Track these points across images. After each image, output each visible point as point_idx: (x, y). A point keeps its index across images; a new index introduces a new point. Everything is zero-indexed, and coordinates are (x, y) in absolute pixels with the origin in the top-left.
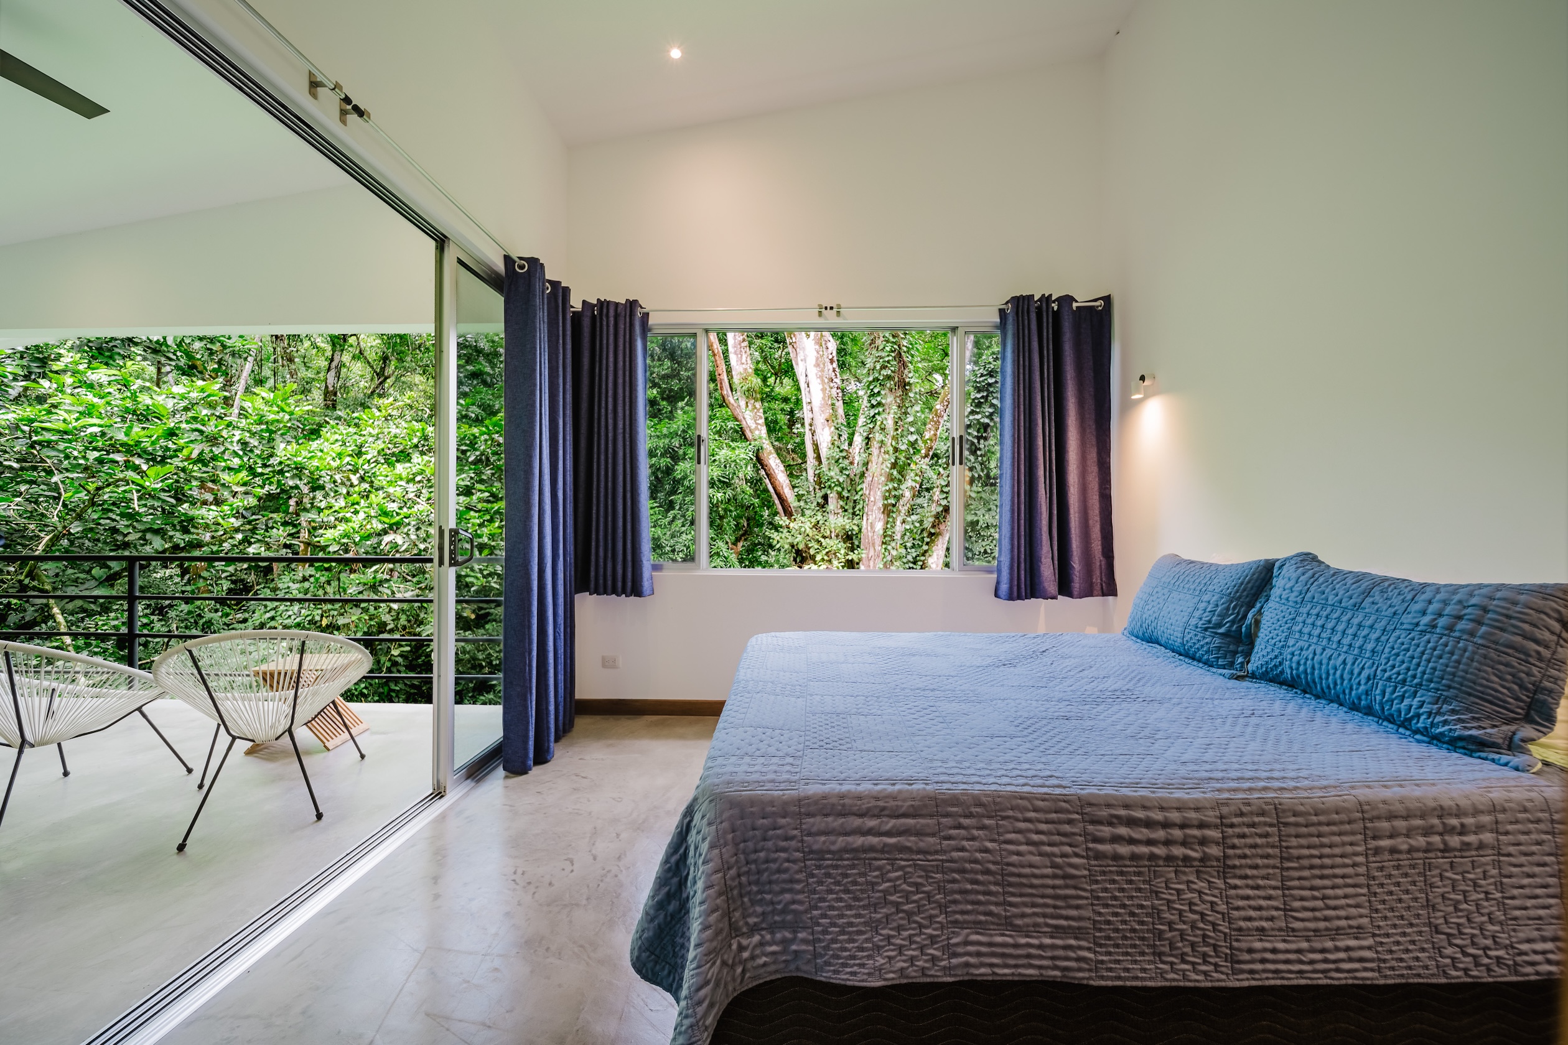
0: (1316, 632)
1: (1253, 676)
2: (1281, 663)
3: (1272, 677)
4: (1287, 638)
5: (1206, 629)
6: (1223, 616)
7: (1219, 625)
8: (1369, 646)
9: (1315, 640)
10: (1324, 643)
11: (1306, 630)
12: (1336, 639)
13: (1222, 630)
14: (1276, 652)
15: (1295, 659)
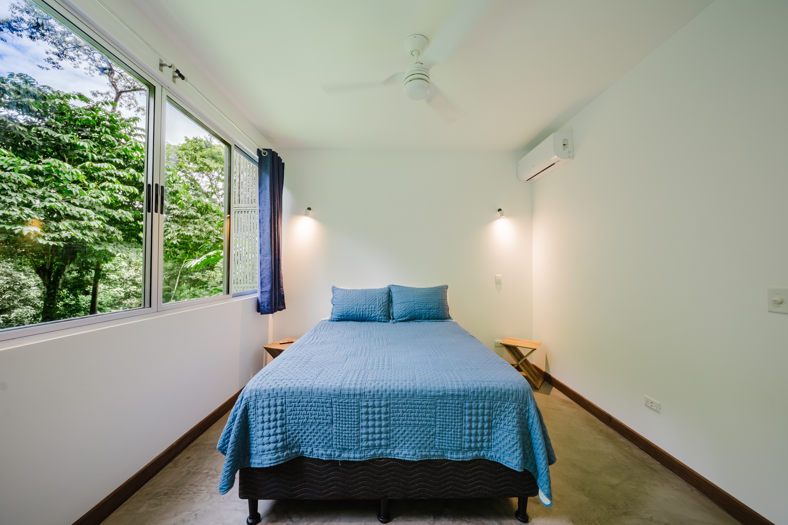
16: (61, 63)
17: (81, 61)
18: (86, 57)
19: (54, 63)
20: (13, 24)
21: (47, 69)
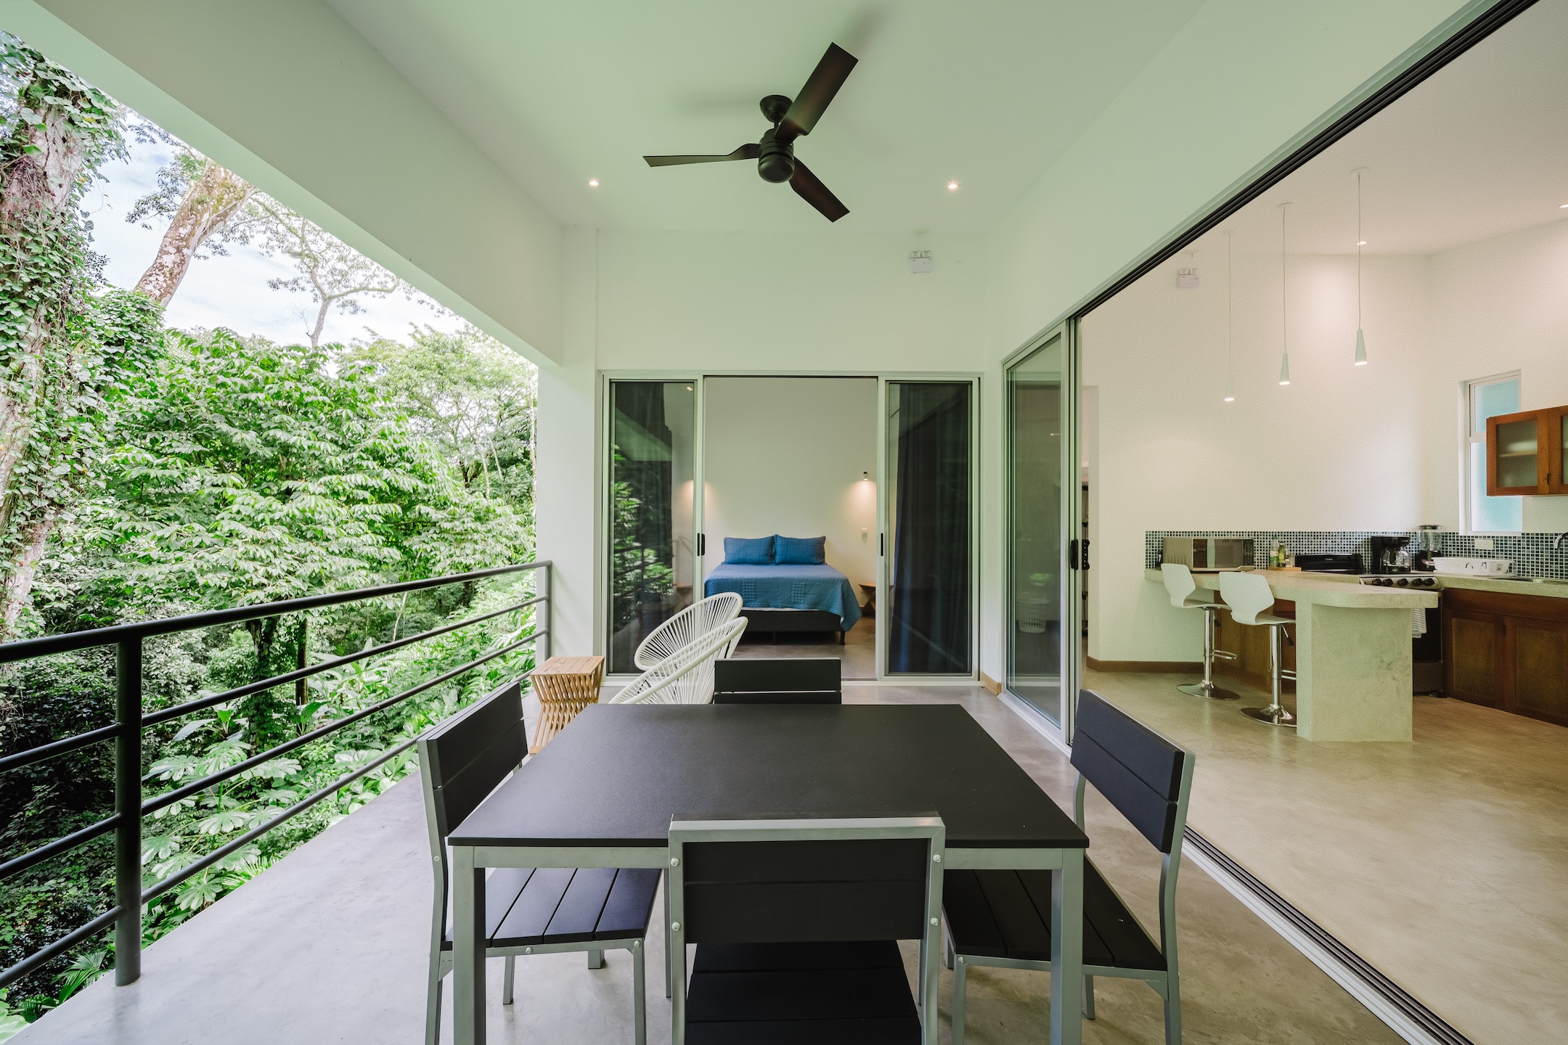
1: (778, 563)
3: (783, 562)
4: (787, 553)
5: (765, 555)
6: (768, 551)
8: (806, 551)
9: (794, 552)
11: (792, 550)
12: (799, 551)
13: (769, 555)
14: (785, 557)
15: (790, 557)
16: (225, 246)
17: (254, 234)
18: (263, 228)
19: (216, 248)
20: (163, 201)
21: (205, 258)
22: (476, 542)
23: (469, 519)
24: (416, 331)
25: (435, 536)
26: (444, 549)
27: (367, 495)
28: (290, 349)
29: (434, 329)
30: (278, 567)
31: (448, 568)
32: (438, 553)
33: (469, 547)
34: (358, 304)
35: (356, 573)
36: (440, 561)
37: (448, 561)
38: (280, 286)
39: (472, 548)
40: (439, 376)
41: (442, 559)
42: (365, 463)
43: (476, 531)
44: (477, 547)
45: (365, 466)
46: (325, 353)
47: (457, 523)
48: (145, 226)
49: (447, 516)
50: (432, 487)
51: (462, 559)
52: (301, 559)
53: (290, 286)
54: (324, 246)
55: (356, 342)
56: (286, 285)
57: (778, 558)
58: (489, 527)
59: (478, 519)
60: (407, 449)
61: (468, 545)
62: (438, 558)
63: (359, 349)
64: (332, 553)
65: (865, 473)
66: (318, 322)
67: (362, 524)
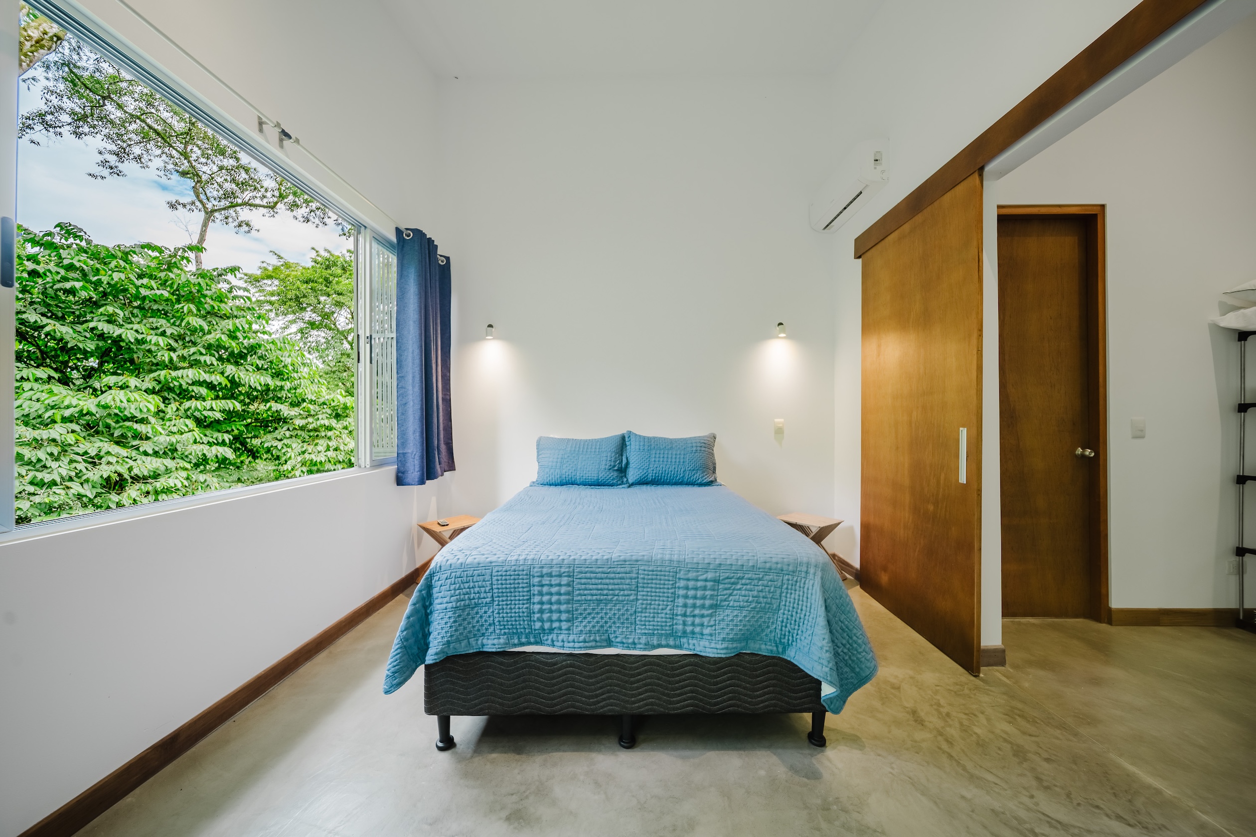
0: (661, 460)
1: (632, 485)
2: (647, 475)
3: (642, 482)
4: (649, 464)
5: (610, 469)
6: (615, 462)
7: (614, 466)
8: (682, 461)
9: (661, 463)
10: (665, 463)
11: (657, 460)
12: (669, 460)
13: (616, 468)
14: (645, 471)
15: (654, 472)
22: (329, 438)
23: (324, 416)
24: (318, 255)
25: (288, 434)
26: (296, 445)
27: (204, 391)
28: (143, 247)
29: (332, 253)
30: (55, 472)
31: (299, 465)
32: (289, 450)
33: (322, 444)
34: (252, 224)
35: (174, 475)
36: (290, 458)
37: (299, 459)
38: (178, 207)
39: (325, 445)
40: (325, 288)
41: (293, 456)
42: (202, 358)
43: (329, 428)
44: (330, 444)
45: (202, 361)
46: (186, 255)
47: (310, 420)
48: (32, 142)
49: (302, 412)
50: (288, 385)
51: (313, 456)
52: (94, 461)
53: (188, 207)
54: (215, 169)
55: (265, 265)
56: (184, 206)
57: (633, 475)
58: (345, 423)
59: (337, 416)
60: (260, 346)
61: (321, 442)
62: (288, 455)
63: (266, 269)
64: (146, 454)
65: (781, 324)
66: (201, 234)
67: (188, 421)
